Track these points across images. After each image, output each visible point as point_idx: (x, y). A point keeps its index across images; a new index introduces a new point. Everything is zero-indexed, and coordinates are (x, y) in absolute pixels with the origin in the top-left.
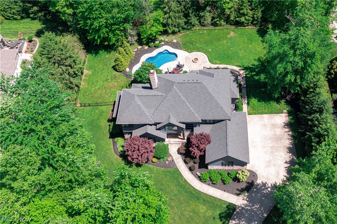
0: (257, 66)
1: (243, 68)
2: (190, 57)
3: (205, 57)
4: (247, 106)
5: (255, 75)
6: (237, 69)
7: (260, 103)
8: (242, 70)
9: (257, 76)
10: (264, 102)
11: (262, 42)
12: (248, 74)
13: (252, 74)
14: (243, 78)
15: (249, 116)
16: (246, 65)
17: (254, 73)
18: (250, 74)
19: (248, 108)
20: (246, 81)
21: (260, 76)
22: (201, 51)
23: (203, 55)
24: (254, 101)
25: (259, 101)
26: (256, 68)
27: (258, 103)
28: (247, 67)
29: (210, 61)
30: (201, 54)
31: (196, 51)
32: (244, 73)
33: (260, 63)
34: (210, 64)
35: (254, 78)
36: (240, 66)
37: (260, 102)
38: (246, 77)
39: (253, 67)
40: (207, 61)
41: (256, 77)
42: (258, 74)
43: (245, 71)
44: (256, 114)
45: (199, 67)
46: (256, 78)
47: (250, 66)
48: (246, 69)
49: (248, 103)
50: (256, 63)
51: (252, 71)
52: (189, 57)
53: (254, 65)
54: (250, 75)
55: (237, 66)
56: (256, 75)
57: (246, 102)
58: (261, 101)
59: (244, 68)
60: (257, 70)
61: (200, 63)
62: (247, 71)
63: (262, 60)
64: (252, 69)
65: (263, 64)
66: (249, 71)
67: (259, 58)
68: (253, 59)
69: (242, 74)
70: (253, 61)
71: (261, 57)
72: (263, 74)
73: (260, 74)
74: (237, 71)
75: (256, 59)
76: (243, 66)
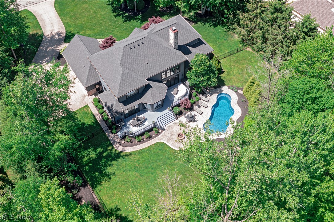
0: (107, 166)
1: (122, 154)
3: (174, 146)
4: (93, 112)
5: (103, 152)
6: (129, 150)
8: (121, 152)
9: (100, 153)
11: (118, 207)
12: (111, 150)
13: (107, 152)
14: (114, 142)
15: (86, 104)
16: (121, 160)
17: (105, 154)
18: (109, 151)
19: (91, 111)
20: (109, 140)
21: (97, 155)
24: (88, 121)
25: (83, 124)
26: (105, 163)
27: (83, 121)
28: (118, 159)
29: (163, 143)
32: (117, 148)
33: (104, 172)
34: (162, 141)
35: (102, 148)
36: (126, 155)
38: (111, 145)
39: (111, 162)
40: (168, 142)
41: (101, 151)
42: (100, 156)
43: (117, 152)
44: (80, 109)
45: (171, 131)
46: (99, 150)
47: (114, 162)
48: (118, 156)
49: (94, 116)
50: (109, 170)
51: (109, 156)
53: (110, 165)
54: (108, 150)
55: (130, 154)
57: (97, 117)
58: (81, 124)
59: (121, 156)
60: (104, 160)
61: (174, 136)
62: (114, 153)
63: (106, 178)
64: (111, 158)
65: (101, 172)
66: (113, 155)
67: (110, 178)
68: (116, 174)
69: (118, 146)
70: (115, 171)
71: (108, 181)
72: (94, 158)
73: (97, 157)
74: (126, 146)
75: (114, 176)
76: (124, 158)
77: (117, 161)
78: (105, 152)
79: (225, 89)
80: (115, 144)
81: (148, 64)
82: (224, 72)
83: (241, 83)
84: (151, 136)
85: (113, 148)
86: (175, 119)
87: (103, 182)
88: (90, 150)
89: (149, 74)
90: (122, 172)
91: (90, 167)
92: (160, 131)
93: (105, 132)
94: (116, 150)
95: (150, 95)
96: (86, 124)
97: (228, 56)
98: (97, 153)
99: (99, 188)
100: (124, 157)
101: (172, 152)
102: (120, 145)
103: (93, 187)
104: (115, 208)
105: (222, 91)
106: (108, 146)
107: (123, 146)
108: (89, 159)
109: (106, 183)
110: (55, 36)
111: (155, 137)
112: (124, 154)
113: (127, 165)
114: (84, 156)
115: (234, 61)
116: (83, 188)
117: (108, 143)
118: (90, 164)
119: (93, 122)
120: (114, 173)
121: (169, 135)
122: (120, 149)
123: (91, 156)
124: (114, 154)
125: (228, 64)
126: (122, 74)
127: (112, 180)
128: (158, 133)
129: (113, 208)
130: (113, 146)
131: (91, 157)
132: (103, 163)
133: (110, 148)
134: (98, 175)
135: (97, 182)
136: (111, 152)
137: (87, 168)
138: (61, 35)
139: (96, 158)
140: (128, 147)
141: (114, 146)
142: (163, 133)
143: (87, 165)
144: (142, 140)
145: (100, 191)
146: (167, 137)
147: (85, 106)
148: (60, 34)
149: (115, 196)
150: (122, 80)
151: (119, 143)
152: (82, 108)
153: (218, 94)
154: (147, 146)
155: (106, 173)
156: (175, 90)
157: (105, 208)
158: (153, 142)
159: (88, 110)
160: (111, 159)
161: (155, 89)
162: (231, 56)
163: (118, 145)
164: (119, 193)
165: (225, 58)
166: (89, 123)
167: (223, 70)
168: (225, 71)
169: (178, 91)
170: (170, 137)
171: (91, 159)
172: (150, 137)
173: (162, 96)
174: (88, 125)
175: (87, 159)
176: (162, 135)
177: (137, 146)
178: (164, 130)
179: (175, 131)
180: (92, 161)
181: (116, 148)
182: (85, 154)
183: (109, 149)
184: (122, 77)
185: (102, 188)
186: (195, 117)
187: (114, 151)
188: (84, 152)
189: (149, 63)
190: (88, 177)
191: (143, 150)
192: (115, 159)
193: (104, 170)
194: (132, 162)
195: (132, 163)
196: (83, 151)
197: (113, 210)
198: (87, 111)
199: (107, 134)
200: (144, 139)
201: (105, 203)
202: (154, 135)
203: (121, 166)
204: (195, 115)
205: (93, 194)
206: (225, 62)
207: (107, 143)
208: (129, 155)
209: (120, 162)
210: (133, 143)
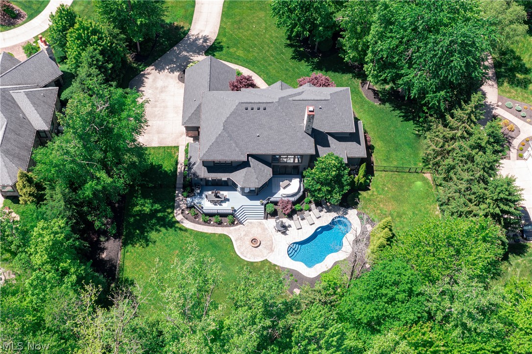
0: (153, 229)
1: (177, 225)
2: (265, 252)
3: (239, 249)
4: (179, 159)
5: (159, 211)
6: (187, 224)
7: (159, 163)
8: (178, 222)
9: (156, 209)
10: (154, 164)
11: (135, 282)
12: (169, 214)
13: (163, 214)
14: (179, 206)
15: (178, 144)
16: (171, 231)
17: (159, 215)
18: (166, 214)
19: (178, 155)
20: (174, 201)
21: (151, 210)
22: (246, 263)
23: (242, 253)
24: (167, 167)
25: (160, 167)
27: (162, 163)
28: (169, 228)
29: (230, 240)
30: (246, 257)
31: (255, 264)
32: (176, 216)
33: (146, 234)
34: (230, 236)
35: (161, 206)
36: (181, 229)
37: (159, 165)
38: (173, 208)
39: (160, 227)
40: (236, 241)
41: (158, 209)
42: (154, 213)
43: (174, 220)
44: (168, 147)
45: (249, 230)
46: (157, 206)
47: (163, 229)
48: (172, 224)
49: (177, 163)
50: (153, 235)
51: (163, 219)
52: (268, 251)
53: (157, 230)
54: (165, 212)
55: (186, 230)
56: (157, 211)
57: (179, 166)
58: (157, 166)
59: (174, 226)
60: (154, 221)
61: (248, 237)
62: (170, 219)
63: (143, 242)
64: (162, 223)
65: (142, 233)
66: (167, 220)
67: (147, 245)
68: (157, 244)
69: (179, 214)
70: (157, 239)
71: (143, 247)
72: (146, 213)
73: (150, 213)
74: (187, 219)
75: (153, 245)
76: (176, 231)
77: (167, 230)
78: (162, 212)
79: (352, 214)
80: (178, 209)
81: (259, 136)
82: (370, 190)
83: (380, 217)
84: (222, 223)
85: (172, 212)
86: (263, 218)
87: (138, 244)
88: (148, 201)
89: (255, 149)
90: (164, 245)
91: (135, 220)
92: (236, 223)
93: (177, 189)
94: (174, 217)
95: (243, 175)
96: (163, 167)
97: (392, 171)
98: (153, 209)
99: (129, 247)
100: (177, 229)
101: (232, 255)
102: (182, 213)
103: (125, 244)
104: (131, 281)
105: (347, 214)
106: (168, 208)
107: (184, 217)
108: (140, 211)
109: (140, 248)
110: (200, 39)
111: (226, 226)
112: (179, 227)
113: (174, 241)
114: (137, 203)
115: (395, 182)
116: (114, 239)
117: (171, 204)
118: (138, 218)
119: (171, 170)
120: (155, 242)
121: (243, 233)
122: (179, 217)
123: (145, 208)
124: (169, 220)
125: (384, 182)
126: (220, 135)
127: (148, 249)
128: (232, 223)
129: (130, 279)
130: (174, 210)
131: (144, 210)
132: (151, 223)
133: (169, 210)
134: (138, 234)
135: (131, 241)
136: (167, 216)
137: (132, 220)
138: (208, 41)
139: (149, 213)
140: (189, 220)
141: (175, 211)
142: (238, 226)
143: (134, 216)
144: (208, 222)
145: (127, 252)
146: (239, 235)
147: (175, 147)
148: (207, 39)
149: (140, 267)
150: (216, 141)
151: (183, 210)
152: (171, 147)
153: (337, 215)
154: (210, 232)
155: (147, 236)
157: (121, 274)
158: (219, 230)
159: (175, 153)
160: (162, 224)
161: (254, 171)
162: (396, 173)
163: (180, 212)
164: (146, 267)
165: (385, 172)
166: (166, 169)
167: (370, 188)
168: (372, 190)
169: (289, 185)
170: (242, 236)
171: (142, 212)
172: (220, 224)
173: (258, 184)
174: (164, 170)
175: (138, 209)
176: (235, 229)
177: (200, 225)
178: (242, 224)
179: (253, 232)
180: (141, 215)
181: (175, 215)
182: (140, 202)
183: (168, 212)
184: (217, 138)
185: (133, 251)
186: (289, 229)
187: (171, 216)
188: (140, 200)
189: (260, 136)
190: (126, 230)
191: (202, 235)
192: (167, 226)
193: (147, 232)
194: (181, 240)
195: (180, 242)
196: (140, 197)
197: (128, 281)
198: (173, 153)
199: (177, 192)
200: (212, 223)
201: (125, 268)
202: (225, 224)
203: (167, 238)
204: (290, 226)
205: (120, 252)
206: (381, 177)
207: (170, 204)
208: (183, 230)
209: (169, 233)
210: (197, 220)
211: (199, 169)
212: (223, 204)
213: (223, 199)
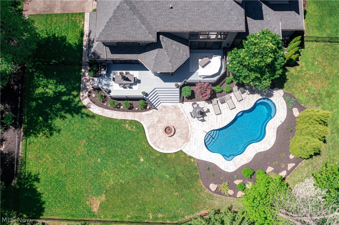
0: (57, 116)
1: (83, 110)
2: (180, 141)
3: (151, 138)
4: (85, 28)
5: (64, 94)
6: (95, 109)
7: (63, 34)
8: (84, 107)
9: (60, 92)
10: (56, 35)
11: (39, 177)
12: (75, 97)
13: (68, 97)
14: (85, 88)
15: (83, 10)
16: (77, 117)
17: (64, 98)
18: (71, 97)
19: (83, 24)
21: (55, 93)
22: (158, 155)
23: (155, 143)
24: (72, 40)
25: (64, 39)
26: (59, 110)
27: (66, 35)
28: (75, 115)
29: (141, 127)
30: (158, 147)
31: (169, 156)
32: (83, 99)
33: (50, 121)
34: (142, 122)
35: (66, 87)
36: (87, 115)
37: (62, 37)
38: (79, 90)
39: (65, 113)
40: (148, 128)
41: (62, 91)
43: (80, 104)
44: (73, 14)
45: (163, 115)
46: (62, 88)
47: (68, 116)
48: (77, 110)
49: (82, 34)
50: (57, 122)
51: (67, 103)
52: (183, 141)
53: (61, 117)
54: (71, 94)
55: (93, 116)
56: (61, 94)
57: (84, 38)
58: (60, 38)
59: (80, 112)
60: (58, 106)
61: (161, 124)
62: (76, 103)
63: (46, 131)
64: (67, 108)
65: (46, 120)
66: (73, 105)
67: (51, 134)
68: (62, 132)
69: (86, 97)
70: (62, 127)
71: (47, 137)
72: (49, 95)
73: (54, 96)
74: (94, 103)
75: (57, 134)
76: (82, 117)
77: (73, 116)
78: (67, 95)
79: (278, 96)
80: (84, 92)
81: (172, 8)
82: (298, 65)
83: (308, 98)
84: (133, 107)
85: (78, 95)
86: (178, 101)
87: (41, 134)
88: (51, 81)
89: (167, 26)
90: (70, 133)
91: (38, 104)
92: (148, 107)
93: (83, 66)
94: (80, 101)
95: (154, 57)
96: (67, 40)
97: (324, 41)
98: (57, 91)
99: (32, 139)
100: (84, 116)
101: (144, 145)
102: (89, 96)
103: (27, 134)
104: (35, 176)
105: (272, 95)
106: (74, 89)
107: (91, 100)
108: (43, 94)
109: (43, 137)
111: (138, 111)
112: (86, 112)
113: (80, 129)
114: (39, 84)
115: (326, 55)
116: (14, 129)
117: (77, 85)
118: (40, 102)
119: (76, 43)
120: (59, 131)
121: (156, 119)
122: (86, 102)
123: (47, 90)
124: (75, 105)
125: (314, 54)
127: (52, 138)
128: (145, 108)
129: (33, 174)
130: (80, 92)
131: (47, 92)
132: (56, 108)
133: (75, 93)
134: (41, 122)
135: (34, 130)
136: (72, 99)
137: (34, 104)
139: (52, 96)
140: (97, 105)
141: (81, 94)
142: (151, 111)
143: (36, 100)
144: (118, 106)
145: (29, 144)
146: (152, 121)
147: (80, 13)
149: (44, 160)
150: (114, 16)
151: (90, 92)
152: (76, 14)
153: (261, 97)
154: (120, 118)
155: (51, 124)
156: (206, 59)
157: (23, 168)
158: (129, 116)
159: (80, 21)
160: (67, 110)
161: (166, 53)
162: (329, 43)
163: (86, 94)
164: (50, 160)
165: (316, 43)
166: (70, 42)
167: (299, 63)
168: (301, 65)
169: (209, 62)
170: (155, 122)
171: (45, 95)
172: (131, 108)
173: (171, 68)
174: (68, 43)
175: (40, 91)
176: (148, 114)
177: (108, 110)
178: (155, 108)
179: (167, 118)
180: (44, 99)
181: (81, 98)
182: (42, 83)
183: (73, 95)
184: (115, 12)
185: (35, 141)
186: (207, 114)
187: (77, 100)
188: (42, 80)
189: (174, 8)
190: (28, 117)
191: (111, 121)
192: (73, 112)
193: (51, 119)
194: (88, 128)
195: (87, 130)
196: (42, 77)
197: (31, 176)
198: (78, 21)
199: (83, 70)
200: (122, 107)
201: (27, 161)
202: (137, 109)
203: (73, 125)
204: (208, 111)
205: (21, 143)
206: (312, 49)
207: (75, 85)
208: (90, 117)
209: (75, 120)
210: (105, 104)
211: (100, 49)
212: (134, 87)
213: (132, 82)
